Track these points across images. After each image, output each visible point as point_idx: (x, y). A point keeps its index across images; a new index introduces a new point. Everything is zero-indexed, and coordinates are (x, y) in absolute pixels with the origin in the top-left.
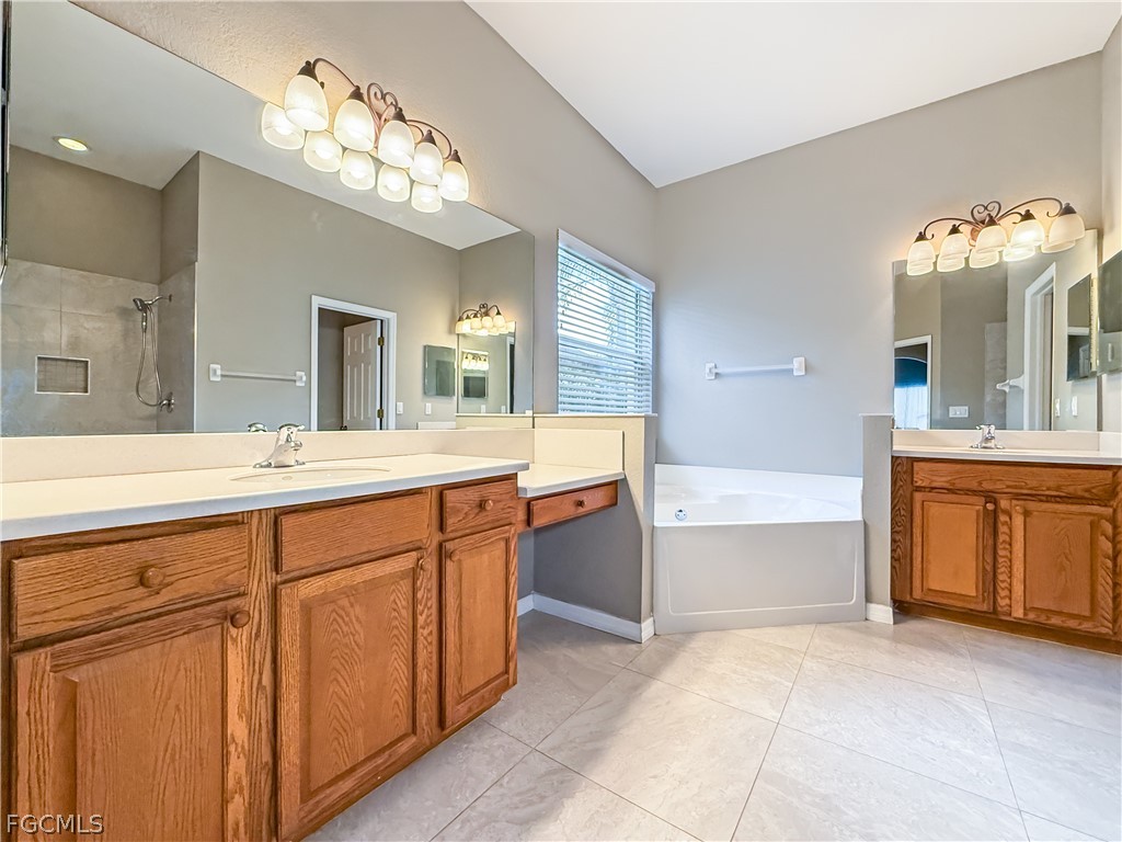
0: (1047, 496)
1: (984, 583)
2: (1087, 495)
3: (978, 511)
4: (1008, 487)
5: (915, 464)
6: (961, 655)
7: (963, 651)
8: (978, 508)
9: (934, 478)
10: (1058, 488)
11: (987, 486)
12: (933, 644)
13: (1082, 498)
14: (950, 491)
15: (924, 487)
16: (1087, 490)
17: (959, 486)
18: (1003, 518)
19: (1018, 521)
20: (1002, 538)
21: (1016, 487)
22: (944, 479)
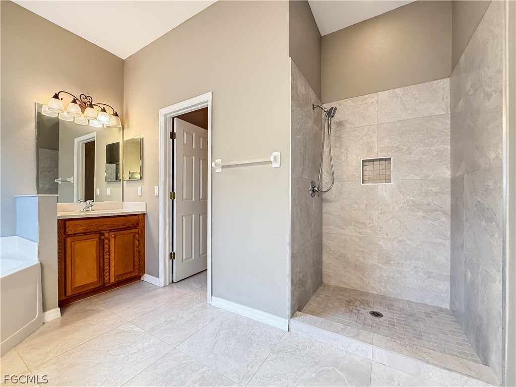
0: (120, 229)
1: (100, 273)
2: (132, 226)
3: (97, 241)
4: (108, 227)
5: (67, 222)
6: (102, 310)
7: (101, 308)
8: (96, 239)
9: (76, 229)
10: (124, 225)
11: (101, 228)
12: (86, 313)
13: (131, 227)
14: (85, 234)
15: (71, 234)
16: (132, 224)
17: (88, 231)
18: (106, 241)
19: (112, 241)
20: (106, 250)
21: (111, 227)
22: (81, 228)
